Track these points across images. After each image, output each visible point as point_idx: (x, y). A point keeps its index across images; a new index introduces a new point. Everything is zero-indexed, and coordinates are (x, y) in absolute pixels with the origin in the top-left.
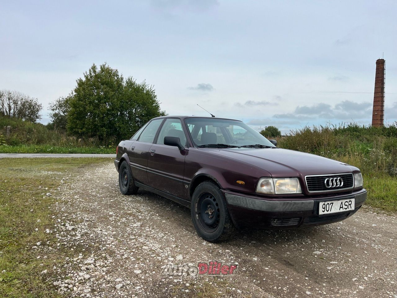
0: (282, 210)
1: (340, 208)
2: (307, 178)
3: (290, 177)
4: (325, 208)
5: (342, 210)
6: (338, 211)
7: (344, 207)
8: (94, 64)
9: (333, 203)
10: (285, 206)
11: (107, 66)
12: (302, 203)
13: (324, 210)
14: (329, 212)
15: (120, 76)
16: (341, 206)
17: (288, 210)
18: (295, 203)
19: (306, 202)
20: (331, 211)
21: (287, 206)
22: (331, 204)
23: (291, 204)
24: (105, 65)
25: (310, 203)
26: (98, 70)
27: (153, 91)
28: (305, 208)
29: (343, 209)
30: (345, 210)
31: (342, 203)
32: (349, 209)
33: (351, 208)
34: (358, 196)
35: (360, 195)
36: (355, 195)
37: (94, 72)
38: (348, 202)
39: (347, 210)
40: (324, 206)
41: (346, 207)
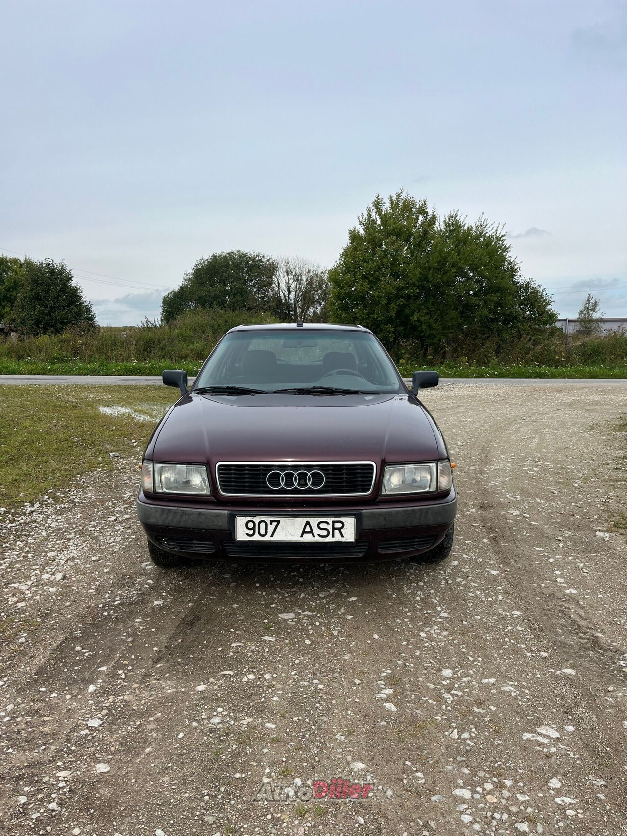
0: (160, 523)
1: (304, 532)
2: (220, 466)
3: (188, 463)
4: (254, 529)
5: (308, 538)
6: (296, 538)
7: (316, 531)
8: (377, 197)
9: (278, 522)
10: (164, 516)
11: (404, 196)
12: (200, 514)
13: (251, 532)
14: (267, 538)
15: (430, 213)
16: (308, 529)
17: (174, 524)
18: (184, 513)
19: (209, 513)
20: (272, 536)
21: (170, 517)
22: (275, 524)
23: (176, 512)
24: (402, 193)
25: (219, 515)
26: (386, 206)
27: (503, 236)
28: (208, 524)
29: (314, 536)
30: (318, 539)
31: (308, 523)
32: (337, 537)
33: (342, 536)
34: (381, 514)
35: (391, 512)
36: (364, 511)
37: (379, 211)
38: (331, 523)
39: (329, 539)
40: (251, 525)
41: (324, 533)
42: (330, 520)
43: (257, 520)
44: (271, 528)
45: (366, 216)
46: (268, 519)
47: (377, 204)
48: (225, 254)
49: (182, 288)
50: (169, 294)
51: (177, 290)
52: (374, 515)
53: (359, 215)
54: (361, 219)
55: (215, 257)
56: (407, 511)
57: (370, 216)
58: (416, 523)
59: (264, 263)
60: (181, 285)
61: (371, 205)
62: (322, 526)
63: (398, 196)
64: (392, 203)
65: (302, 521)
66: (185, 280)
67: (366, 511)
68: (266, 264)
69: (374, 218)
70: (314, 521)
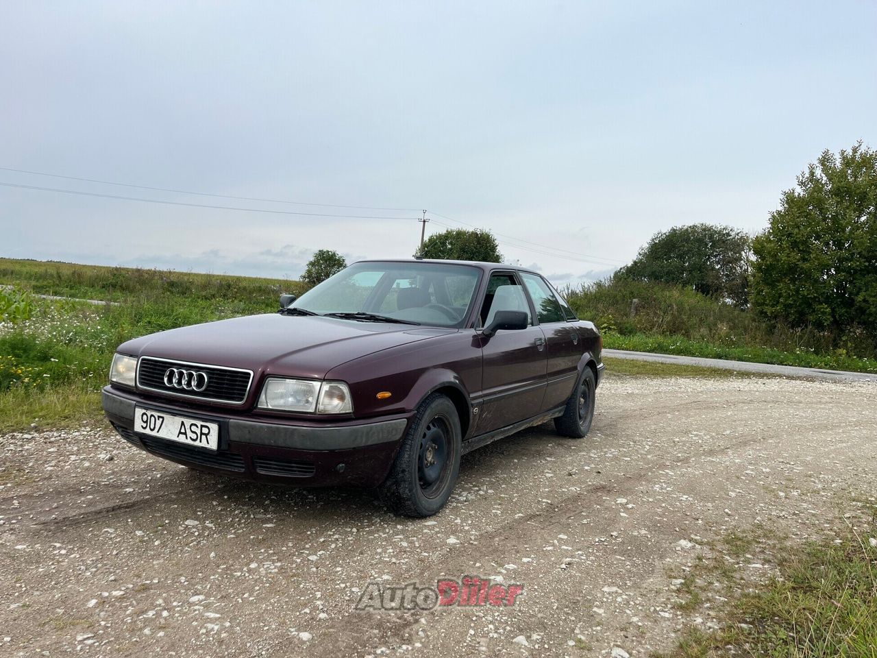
1: (180, 433)
2: (143, 359)
4: (146, 422)
6: (174, 437)
7: (189, 434)
9: (163, 419)
12: (121, 402)
13: (144, 425)
14: (154, 433)
18: (114, 400)
19: (126, 402)
20: (158, 432)
21: (108, 403)
22: (161, 420)
23: (111, 399)
25: (131, 405)
28: (125, 413)
31: (183, 423)
32: (204, 444)
33: (208, 443)
34: (245, 427)
35: (255, 426)
36: (231, 420)
37: (825, 170)
38: (199, 427)
39: (197, 443)
40: (145, 417)
41: (194, 436)
42: (199, 423)
43: (149, 413)
44: (159, 422)
45: (807, 175)
46: (156, 414)
47: (825, 160)
48: (685, 228)
49: (635, 262)
50: (621, 269)
51: (629, 265)
52: (238, 426)
53: (799, 174)
54: (801, 179)
55: (674, 230)
56: (271, 427)
57: (812, 174)
58: (281, 443)
59: (731, 237)
60: (635, 259)
61: (816, 162)
62: (194, 428)
63: (855, 150)
64: (844, 158)
65: (179, 420)
66: (640, 254)
67: (234, 420)
68: (734, 238)
69: (819, 177)
70: (188, 422)
